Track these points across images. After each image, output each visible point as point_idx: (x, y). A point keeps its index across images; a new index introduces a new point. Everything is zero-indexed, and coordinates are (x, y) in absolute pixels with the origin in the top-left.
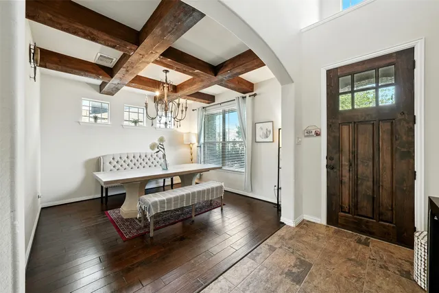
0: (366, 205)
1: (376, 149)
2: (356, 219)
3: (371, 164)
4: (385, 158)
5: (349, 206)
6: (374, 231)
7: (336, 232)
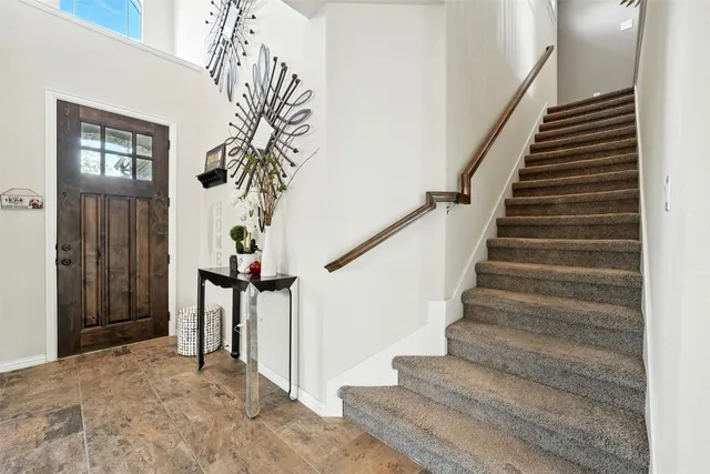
0: (120, 307)
1: (132, 231)
2: (108, 329)
3: (126, 251)
4: (142, 242)
5: (98, 314)
6: (131, 334)
7: (79, 360)
